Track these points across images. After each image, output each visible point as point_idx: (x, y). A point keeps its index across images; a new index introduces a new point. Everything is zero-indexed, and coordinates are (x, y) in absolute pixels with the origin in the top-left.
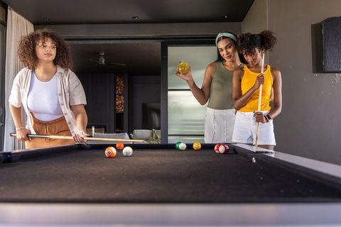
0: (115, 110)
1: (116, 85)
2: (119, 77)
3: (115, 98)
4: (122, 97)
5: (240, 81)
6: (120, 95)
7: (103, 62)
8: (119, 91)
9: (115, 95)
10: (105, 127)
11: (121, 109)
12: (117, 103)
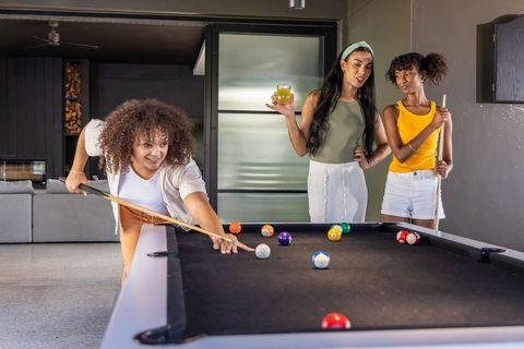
0: (64, 129)
1: (65, 80)
2: (72, 64)
3: (64, 105)
4: (78, 105)
5: (396, 122)
6: (72, 101)
8: (71, 92)
9: (64, 101)
11: (75, 129)
12: (68, 116)
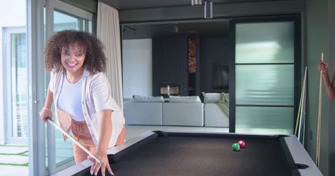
0: (188, 70)
1: (188, 47)
2: (192, 39)
3: (188, 59)
4: (194, 59)
6: (192, 57)
7: (177, 30)
8: (191, 52)
9: (188, 56)
10: (179, 86)
11: (193, 70)
12: (190, 64)
